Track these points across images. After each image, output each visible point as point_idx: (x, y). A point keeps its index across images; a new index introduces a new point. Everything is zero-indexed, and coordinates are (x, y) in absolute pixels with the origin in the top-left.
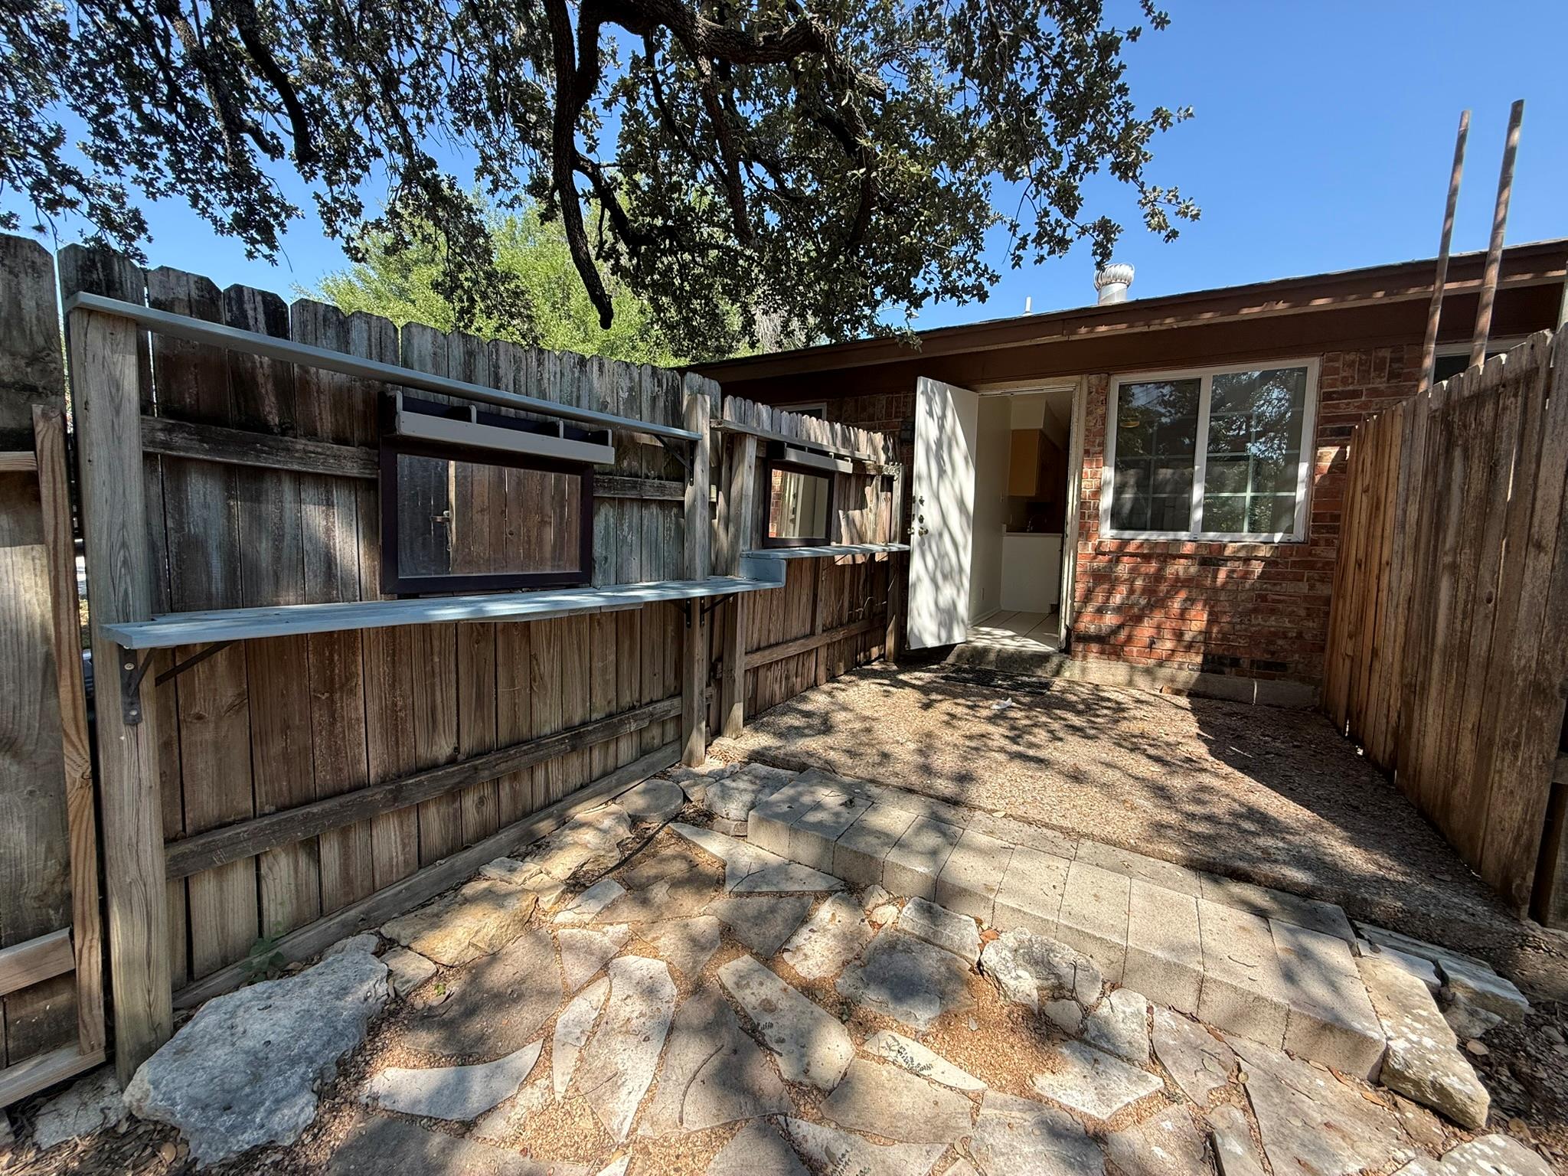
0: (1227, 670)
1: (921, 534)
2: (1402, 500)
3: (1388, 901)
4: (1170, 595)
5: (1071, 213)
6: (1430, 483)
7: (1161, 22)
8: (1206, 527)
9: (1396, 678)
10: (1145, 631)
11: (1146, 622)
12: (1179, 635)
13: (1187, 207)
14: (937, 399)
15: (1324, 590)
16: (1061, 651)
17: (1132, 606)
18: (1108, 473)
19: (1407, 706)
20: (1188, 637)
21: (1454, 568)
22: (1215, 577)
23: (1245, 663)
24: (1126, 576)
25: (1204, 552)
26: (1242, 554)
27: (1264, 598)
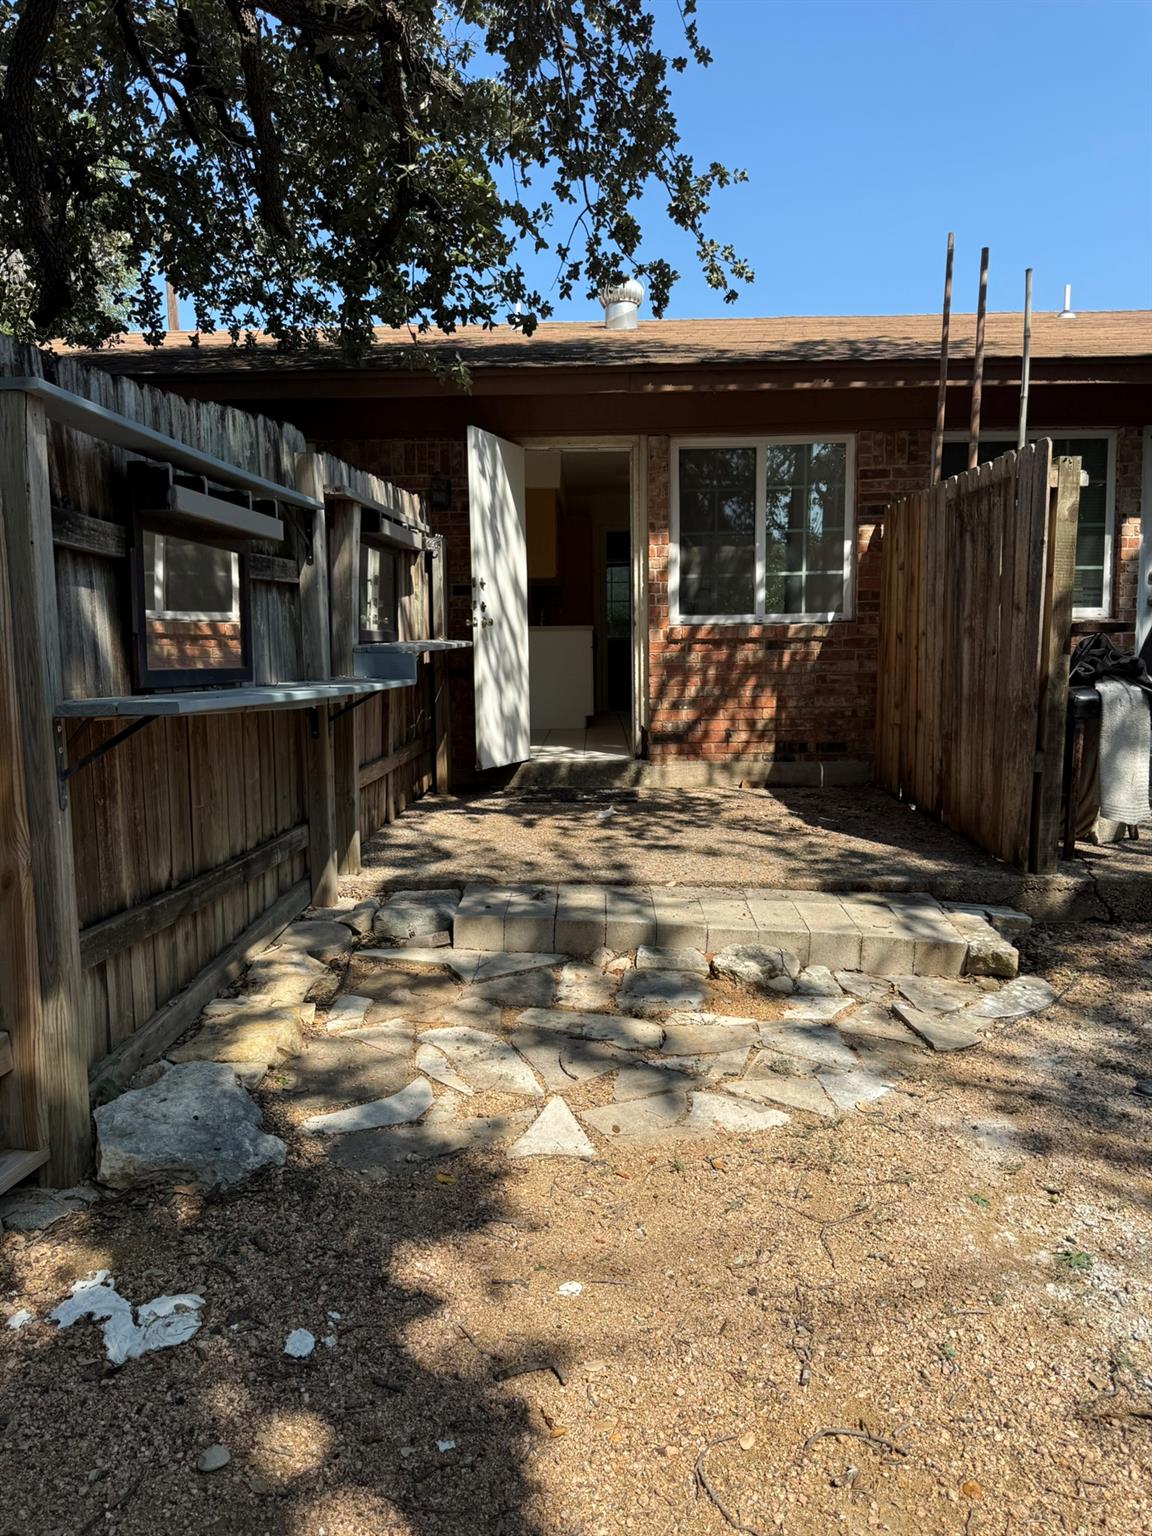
0: (797, 756)
1: (484, 625)
2: (931, 577)
3: (954, 881)
4: (741, 683)
5: (628, 250)
6: (951, 560)
7: (704, 57)
8: (770, 608)
9: (936, 733)
10: (720, 725)
11: (722, 714)
12: (751, 724)
13: (743, 268)
14: (488, 453)
15: (871, 666)
16: (638, 757)
17: (706, 698)
18: (674, 550)
19: (946, 752)
20: (760, 725)
21: (971, 630)
22: (781, 661)
23: (811, 747)
24: (699, 665)
25: (771, 635)
26: (802, 635)
27: (822, 679)
